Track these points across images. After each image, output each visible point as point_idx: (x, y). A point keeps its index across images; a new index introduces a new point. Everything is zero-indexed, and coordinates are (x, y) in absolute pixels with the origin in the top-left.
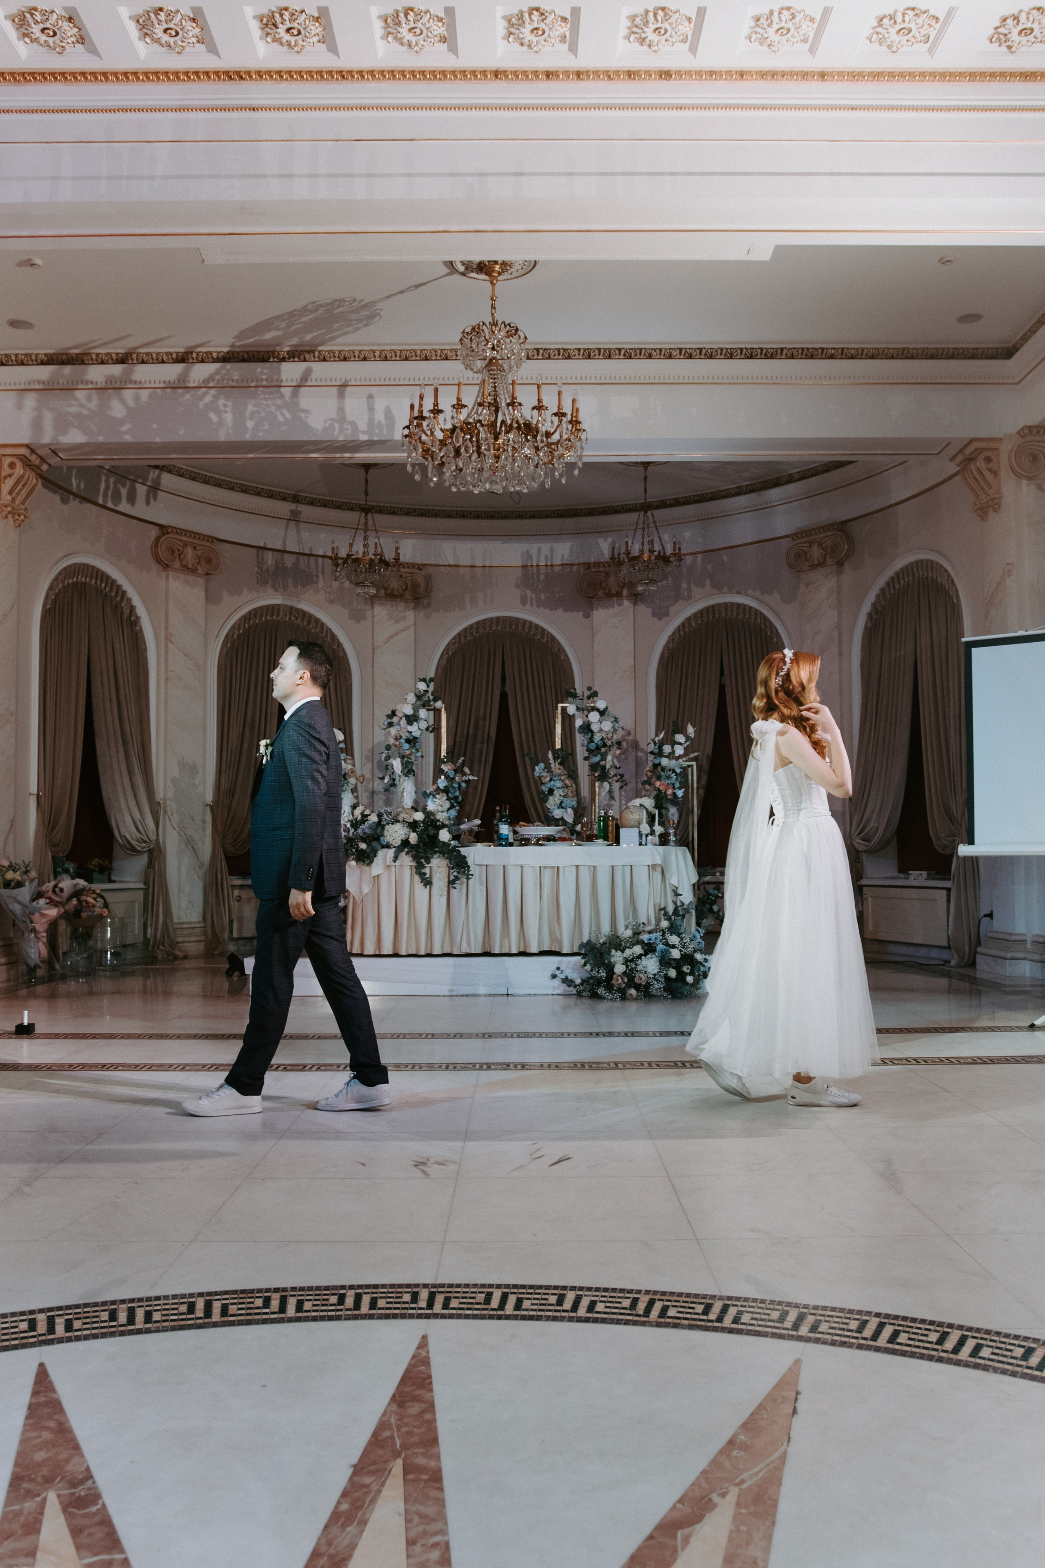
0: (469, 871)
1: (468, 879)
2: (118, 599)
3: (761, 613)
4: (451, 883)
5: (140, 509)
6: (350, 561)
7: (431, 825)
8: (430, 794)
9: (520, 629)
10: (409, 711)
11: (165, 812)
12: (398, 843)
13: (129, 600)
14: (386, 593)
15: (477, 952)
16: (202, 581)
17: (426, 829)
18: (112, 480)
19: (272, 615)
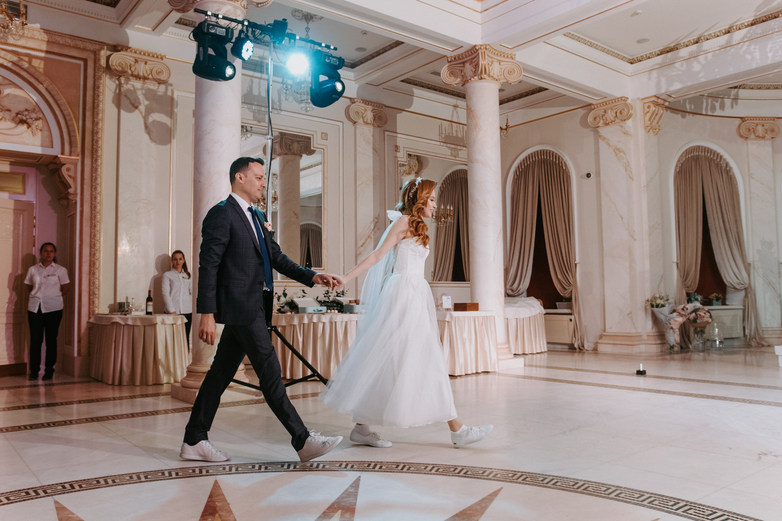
2: (718, 160)
5: (728, 112)
11: (754, 268)
13: (725, 160)
16: (769, 142)
18: (710, 101)
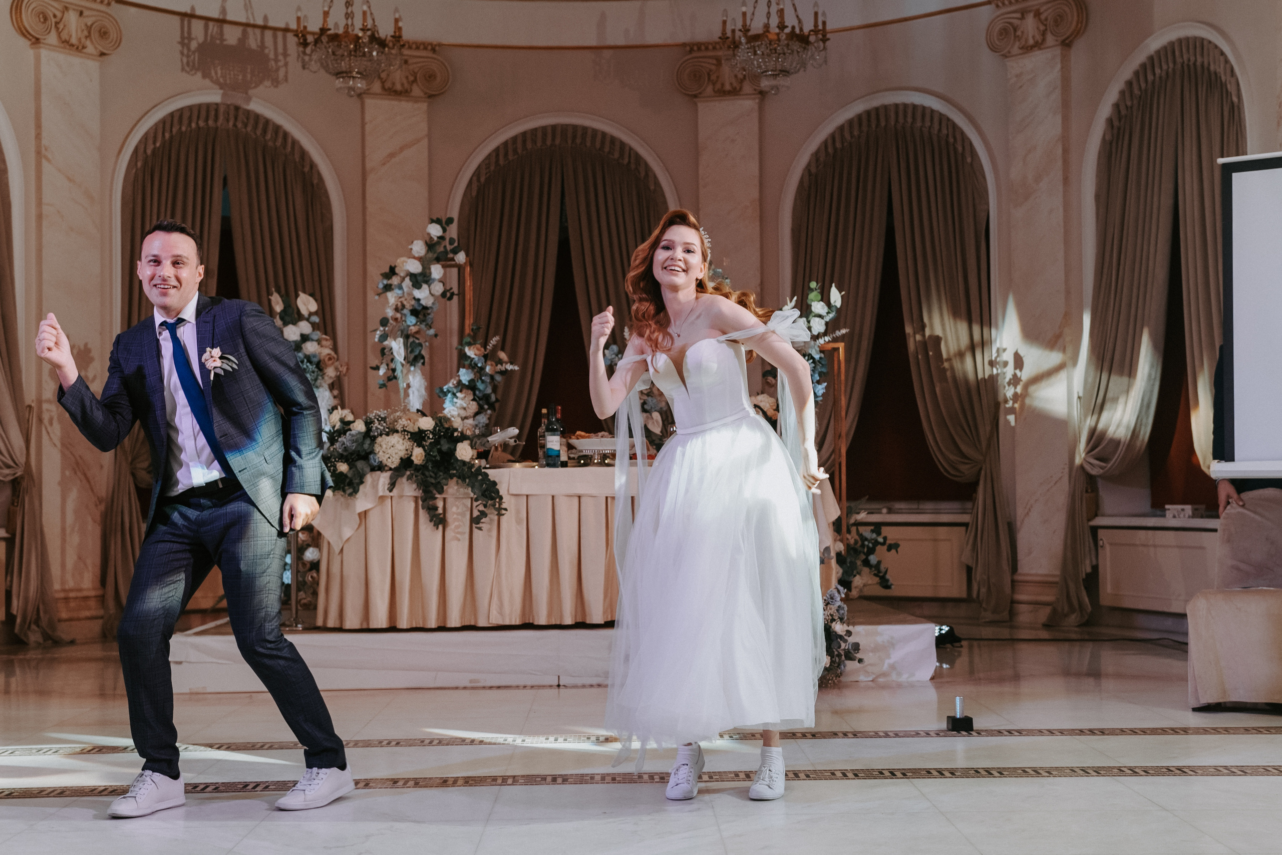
0: (500, 504)
1: (500, 515)
3: (948, 119)
4: (475, 521)
6: (324, 39)
7: (444, 436)
8: (449, 391)
9: (588, 144)
10: (415, 267)
12: (394, 462)
14: (383, 88)
15: (513, 623)
16: (93, 65)
17: (437, 442)
19: (207, 120)
